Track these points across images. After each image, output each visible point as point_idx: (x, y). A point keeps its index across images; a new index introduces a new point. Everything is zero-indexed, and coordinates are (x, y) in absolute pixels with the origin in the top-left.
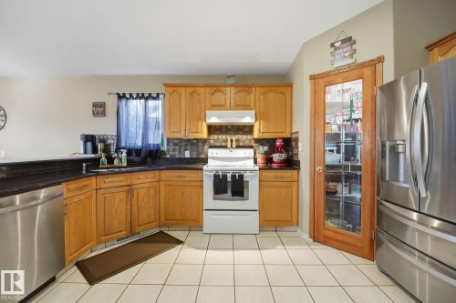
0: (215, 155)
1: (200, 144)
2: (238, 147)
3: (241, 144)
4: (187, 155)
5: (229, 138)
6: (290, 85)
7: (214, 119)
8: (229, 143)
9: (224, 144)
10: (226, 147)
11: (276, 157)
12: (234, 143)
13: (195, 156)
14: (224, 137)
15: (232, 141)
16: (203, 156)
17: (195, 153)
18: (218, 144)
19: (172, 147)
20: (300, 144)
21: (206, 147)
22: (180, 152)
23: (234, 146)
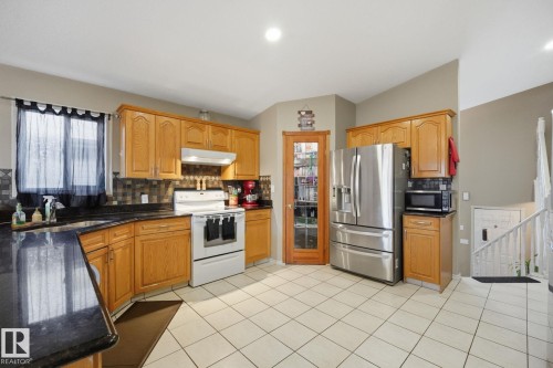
0: (184, 199)
1: (163, 186)
2: (208, 189)
3: (210, 186)
4: (145, 200)
5: (198, 179)
6: (258, 133)
7: (193, 157)
8: (199, 185)
9: (192, 186)
10: (194, 189)
11: (249, 198)
12: (204, 185)
13: (155, 201)
14: (192, 177)
15: (201, 182)
16: (166, 201)
17: (155, 197)
18: (184, 186)
19: (120, 191)
20: (272, 187)
21: (170, 190)
22: (134, 198)
23: (204, 188)
